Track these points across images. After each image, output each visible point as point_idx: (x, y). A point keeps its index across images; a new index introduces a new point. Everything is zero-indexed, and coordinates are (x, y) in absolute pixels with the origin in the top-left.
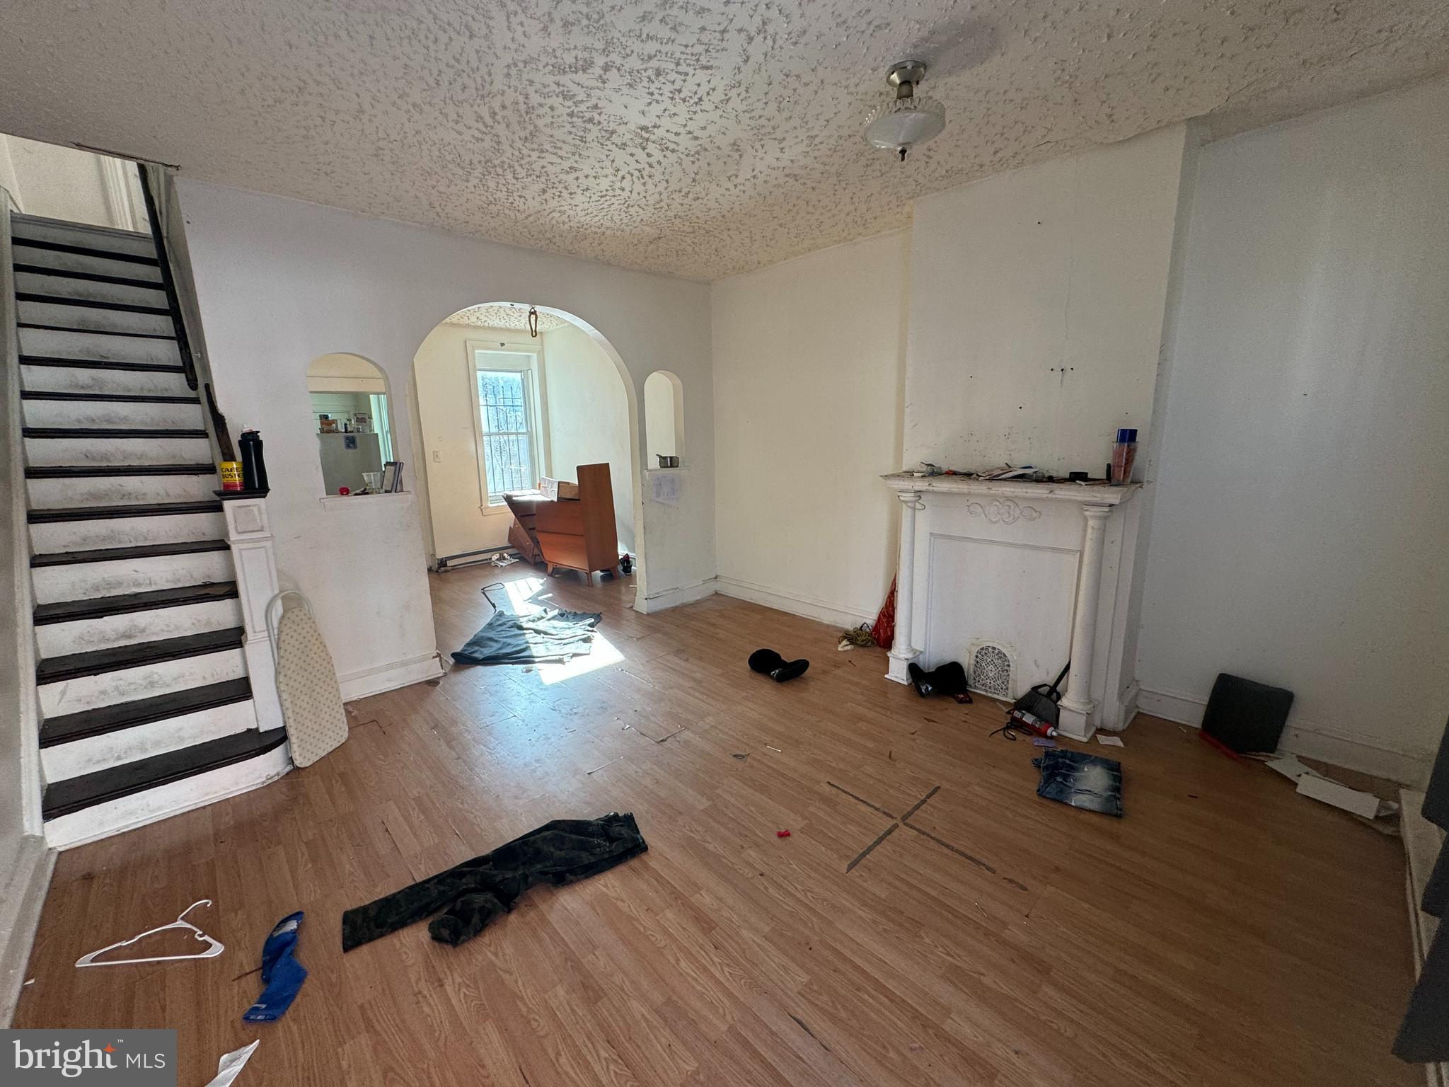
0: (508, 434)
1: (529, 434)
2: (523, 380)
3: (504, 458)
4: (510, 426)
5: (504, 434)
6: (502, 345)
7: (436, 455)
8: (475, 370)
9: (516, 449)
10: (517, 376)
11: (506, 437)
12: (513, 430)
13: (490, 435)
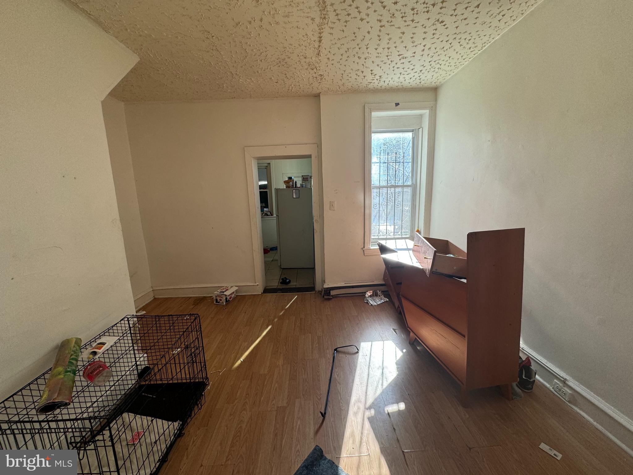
0: (395, 187)
1: (414, 187)
2: (413, 138)
3: (389, 207)
4: (397, 179)
5: (392, 186)
6: (397, 104)
7: (331, 204)
8: (370, 133)
9: (400, 200)
10: (409, 135)
11: (393, 189)
12: (400, 183)
13: (380, 187)
